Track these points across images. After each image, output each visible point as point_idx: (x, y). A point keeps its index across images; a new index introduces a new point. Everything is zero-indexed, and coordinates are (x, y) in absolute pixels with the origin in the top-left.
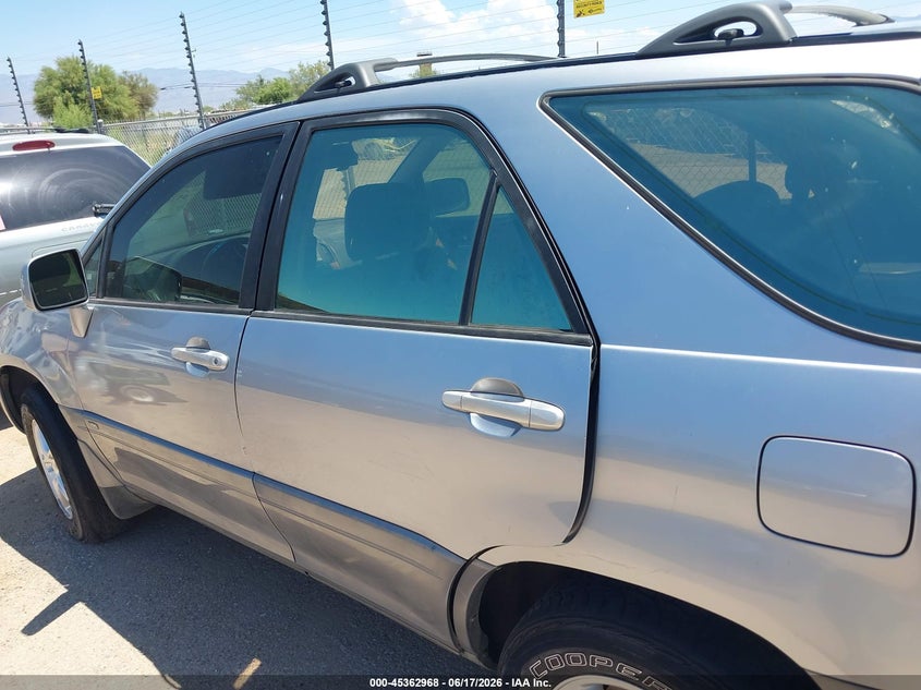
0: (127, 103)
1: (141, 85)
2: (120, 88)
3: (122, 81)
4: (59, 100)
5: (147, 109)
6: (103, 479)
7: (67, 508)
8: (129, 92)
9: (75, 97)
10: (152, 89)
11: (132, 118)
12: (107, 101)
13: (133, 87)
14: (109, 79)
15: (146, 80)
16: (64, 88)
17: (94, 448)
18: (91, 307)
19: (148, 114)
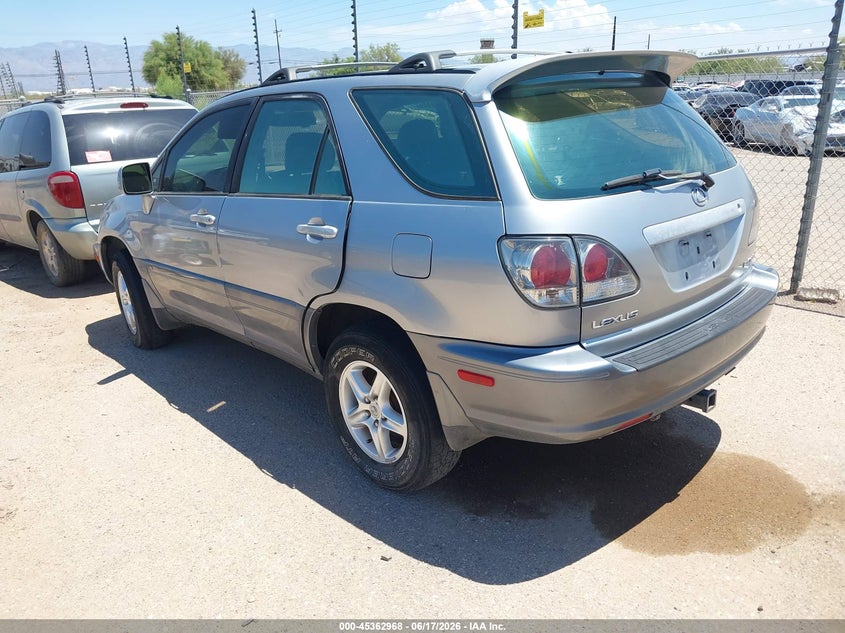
0: (220, 75)
1: (233, 59)
2: (215, 61)
3: (217, 56)
4: (162, 70)
5: (236, 81)
6: (154, 304)
7: (134, 329)
8: (222, 66)
9: (178, 68)
10: (241, 63)
11: (222, 88)
12: (203, 72)
13: (226, 61)
14: (206, 53)
15: (237, 56)
16: (169, 59)
17: (150, 283)
18: (153, 197)
19: (237, 85)
